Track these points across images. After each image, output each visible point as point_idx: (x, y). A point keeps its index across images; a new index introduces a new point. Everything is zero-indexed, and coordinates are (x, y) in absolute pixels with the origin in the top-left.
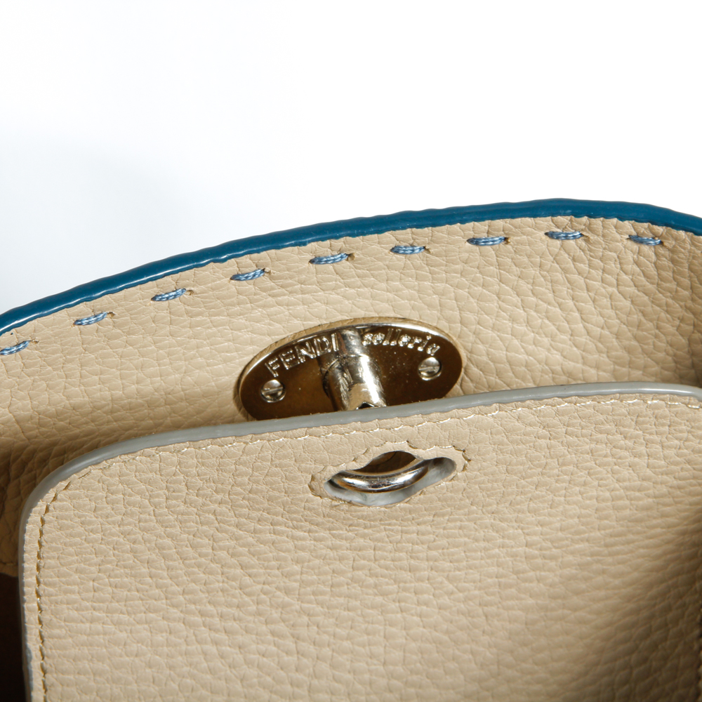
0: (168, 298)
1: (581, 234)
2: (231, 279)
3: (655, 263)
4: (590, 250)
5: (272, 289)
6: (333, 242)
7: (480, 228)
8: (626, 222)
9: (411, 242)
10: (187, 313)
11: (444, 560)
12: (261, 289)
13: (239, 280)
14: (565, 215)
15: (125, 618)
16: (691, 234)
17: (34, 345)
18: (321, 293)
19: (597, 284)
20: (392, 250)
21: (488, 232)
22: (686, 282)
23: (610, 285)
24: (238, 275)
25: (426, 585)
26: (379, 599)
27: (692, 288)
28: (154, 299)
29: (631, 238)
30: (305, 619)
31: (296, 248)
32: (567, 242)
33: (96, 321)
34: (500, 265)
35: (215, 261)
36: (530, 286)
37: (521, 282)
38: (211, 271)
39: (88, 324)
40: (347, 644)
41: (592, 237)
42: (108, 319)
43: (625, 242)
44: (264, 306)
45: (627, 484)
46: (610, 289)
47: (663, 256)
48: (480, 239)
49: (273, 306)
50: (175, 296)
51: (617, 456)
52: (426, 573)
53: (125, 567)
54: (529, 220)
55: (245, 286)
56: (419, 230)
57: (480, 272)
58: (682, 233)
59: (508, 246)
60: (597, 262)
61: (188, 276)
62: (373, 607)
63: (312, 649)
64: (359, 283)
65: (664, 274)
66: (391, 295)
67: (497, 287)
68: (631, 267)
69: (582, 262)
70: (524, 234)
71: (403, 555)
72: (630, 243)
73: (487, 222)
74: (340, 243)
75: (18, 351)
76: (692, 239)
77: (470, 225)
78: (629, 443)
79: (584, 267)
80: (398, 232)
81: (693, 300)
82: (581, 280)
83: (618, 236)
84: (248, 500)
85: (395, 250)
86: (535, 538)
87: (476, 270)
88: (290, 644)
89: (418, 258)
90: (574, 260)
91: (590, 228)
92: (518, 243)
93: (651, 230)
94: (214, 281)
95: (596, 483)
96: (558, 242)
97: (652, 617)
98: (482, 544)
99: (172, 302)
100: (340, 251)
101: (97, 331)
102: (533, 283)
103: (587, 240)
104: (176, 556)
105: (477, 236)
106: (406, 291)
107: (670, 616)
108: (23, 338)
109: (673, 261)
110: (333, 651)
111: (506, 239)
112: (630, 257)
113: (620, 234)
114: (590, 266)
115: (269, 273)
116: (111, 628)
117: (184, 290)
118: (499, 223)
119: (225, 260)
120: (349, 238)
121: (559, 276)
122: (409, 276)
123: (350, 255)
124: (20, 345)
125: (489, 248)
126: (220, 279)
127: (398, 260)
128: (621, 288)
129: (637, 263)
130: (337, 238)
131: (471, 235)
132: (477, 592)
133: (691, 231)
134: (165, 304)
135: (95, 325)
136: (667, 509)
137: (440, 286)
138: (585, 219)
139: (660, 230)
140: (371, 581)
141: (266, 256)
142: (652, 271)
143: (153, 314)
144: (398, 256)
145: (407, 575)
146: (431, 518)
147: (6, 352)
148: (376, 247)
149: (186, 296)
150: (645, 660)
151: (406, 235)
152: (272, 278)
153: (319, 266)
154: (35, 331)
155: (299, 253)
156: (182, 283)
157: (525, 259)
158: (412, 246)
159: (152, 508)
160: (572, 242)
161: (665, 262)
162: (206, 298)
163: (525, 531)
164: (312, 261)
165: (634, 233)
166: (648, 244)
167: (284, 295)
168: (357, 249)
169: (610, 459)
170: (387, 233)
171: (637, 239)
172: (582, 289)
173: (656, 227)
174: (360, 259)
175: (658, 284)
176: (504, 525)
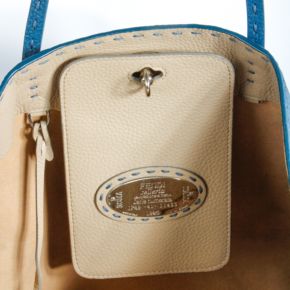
0: (98, 44)
1: (200, 33)
2: (114, 40)
3: (218, 41)
4: (202, 37)
5: (124, 43)
6: (139, 32)
7: (175, 30)
8: (210, 30)
9: (158, 33)
10: (103, 48)
11: (163, 105)
12: (121, 43)
13: (116, 40)
14: (196, 28)
15: (86, 116)
16: (226, 34)
17: (65, 54)
18: (136, 45)
19: (204, 46)
20: (153, 35)
21: (177, 31)
22: (226, 46)
23: (207, 46)
24: (115, 39)
25: (159, 112)
26: (148, 116)
27: (227, 48)
28: (95, 44)
29: (212, 35)
30: (130, 120)
31: (129, 33)
32: (196, 35)
33: (80, 48)
34: (180, 40)
35: (109, 35)
36: (188, 46)
37: (186, 44)
38: (108, 37)
39: (78, 49)
40: (140, 128)
41: (202, 34)
42: (83, 48)
43: (211, 35)
44: (122, 47)
45: (207, 86)
46: (207, 47)
47: (220, 39)
48: (175, 33)
49: (124, 47)
50: (100, 43)
51: (204, 76)
52: (159, 109)
53: (85, 100)
54: (187, 29)
55: (117, 42)
56: (160, 30)
57: (175, 41)
58: (224, 34)
59: (182, 35)
60: (204, 40)
61: (103, 38)
62: (146, 118)
63: (132, 128)
64: (146, 43)
65: (220, 44)
66: (154, 46)
67: (180, 45)
68: (212, 42)
69: (200, 40)
70: (186, 32)
71: (153, 103)
72: (212, 36)
73: (176, 29)
74: (141, 32)
75: (61, 54)
76: (226, 35)
77: (172, 29)
78: (206, 73)
79: (201, 41)
80: (154, 30)
81: (228, 51)
82: (200, 45)
83: (209, 34)
84: (113, 80)
85: (154, 35)
86: (186, 101)
87: (174, 41)
88: (126, 126)
89: (160, 37)
90: (198, 39)
91: (202, 31)
92: (184, 34)
93: (217, 33)
94: (109, 40)
95: (199, 85)
96: (194, 35)
97: (216, 126)
98: (173, 101)
99: (99, 45)
100: (141, 34)
101: (81, 51)
102: (189, 45)
103: (201, 35)
104: (97, 98)
105: (174, 32)
106: (157, 45)
107: (220, 126)
108: (62, 52)
109: (222, 41)
110: (137, 129)
111: (181, 33)
112: (212, 39)
113: (209, 33)
114: (202, 41)
115: (123, 39)
116: (82, 118)
117: (102, 42)
118: (180, 29)
119: (112, 35)
120: (142, 31)
121: (195, 43)
122: (158, 42)
123: (143, 35)
124: (62, 53)
125: (177, 35)
126: (111, 39)
127: (155, 37)
128: (210, 47)
129: (213, 41)
130: (140, 31)
131: (173, 32)
132: (172, 116)
133: (226, 33)
134: (97, 45)
135: (80, 49)
136: (218, 95)
137: (166, 44)
138: (200, 29)
139: (219, 33)
140: (146, 110)
141: (122, 34)
142: (218, 43)
143: (94, 48)
144: (155, 36)
145: (154, 109)
146: (159, 91)
147: (58, 55)
148: (149, 33)
149: (103, 43)
150: (214, 137)
151: (157, 31)
152: (124, 40)
153: (135, 38)
154: (65, 50)
155: (130, 34)
156: (101, 40)
157: (186, 39)
158: (158, 34)
159: (90, 81)
160: (198, 35)
161: (221, 41)
162: (107, 44)
163: (183, 98)
164: (134, 36)
165: (213, 33)
166: (216, 36)
167: (127, 45)
168: (145, 34)
169: (202, 77)
170: (152, 30)
171: (213, 35)
172: (201, 47)
173: (217, 32)
174: (145, 36)
175: (219, 47)
176: (177, 96)
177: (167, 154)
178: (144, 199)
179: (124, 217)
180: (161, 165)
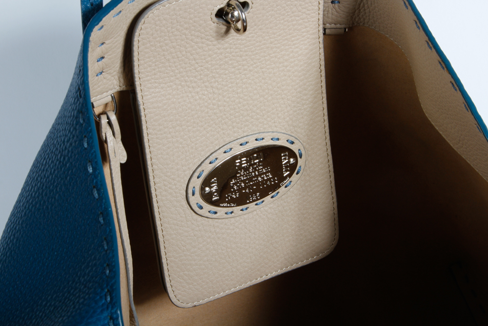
177: (258, 116)
178: (242, 181)
179: (221, 211)
180: (253, 133)
